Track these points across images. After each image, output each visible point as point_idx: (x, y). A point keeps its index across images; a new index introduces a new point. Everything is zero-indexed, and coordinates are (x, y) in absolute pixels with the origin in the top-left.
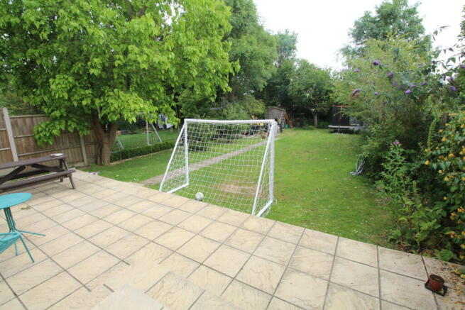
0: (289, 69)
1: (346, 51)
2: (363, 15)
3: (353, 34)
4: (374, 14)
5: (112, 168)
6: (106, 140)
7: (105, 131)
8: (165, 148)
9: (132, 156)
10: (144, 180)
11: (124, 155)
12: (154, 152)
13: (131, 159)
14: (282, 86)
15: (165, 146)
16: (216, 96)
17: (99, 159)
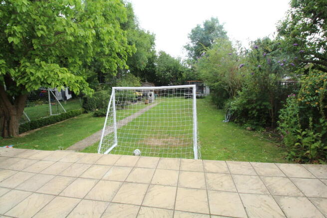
0: (154, 57)
1: (188, 48)
2: (196, 27)
3: (190, 37)
4: (202, 27)
5: (23, 140)
6: (14, 112)
7: (13, 104)
8: (71, 117)
9: (41, 126)
10: (69, 146)
11: (33, 125)
12: (61, 120)
13: (39, 129)
14: (150, 68)
15: (70, 114)
16: (117, 71)
17: (6, 131)
